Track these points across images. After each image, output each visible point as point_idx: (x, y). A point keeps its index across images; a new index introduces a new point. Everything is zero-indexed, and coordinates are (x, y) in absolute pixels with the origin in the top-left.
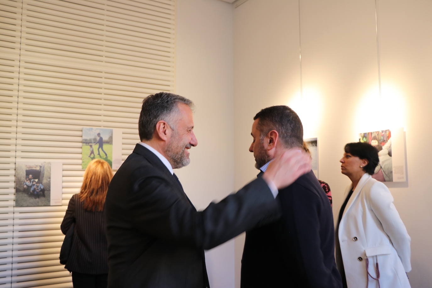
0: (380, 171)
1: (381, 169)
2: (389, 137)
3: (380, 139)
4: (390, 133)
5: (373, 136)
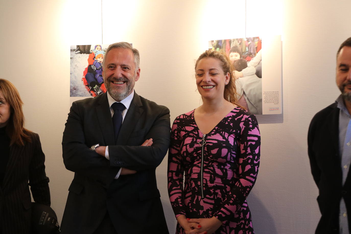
0: (243, 99)
1: (244, 96)
2: (258, 48)
3: (243, 51)
4: (260, 43)
5: (232, 46)
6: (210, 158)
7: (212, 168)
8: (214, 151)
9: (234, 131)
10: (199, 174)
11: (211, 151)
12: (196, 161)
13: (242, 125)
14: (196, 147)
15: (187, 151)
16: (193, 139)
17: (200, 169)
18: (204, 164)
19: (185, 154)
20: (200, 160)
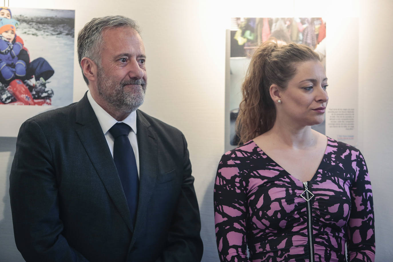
2: (320, 36)
5: (274, 29)
6: (323, 220)
7: (325, 236)
8: (334, 209)
9: (349, 176)
10: (307, 248)
11: (329, 208)
12: (298, 225)
13: (354, 165)
14: (298, 203)
15: (282, 210)
16: (287, 191)
17: (307, 239)
18: (314, 231)
19: (279, 216)
20: (306, 223)
